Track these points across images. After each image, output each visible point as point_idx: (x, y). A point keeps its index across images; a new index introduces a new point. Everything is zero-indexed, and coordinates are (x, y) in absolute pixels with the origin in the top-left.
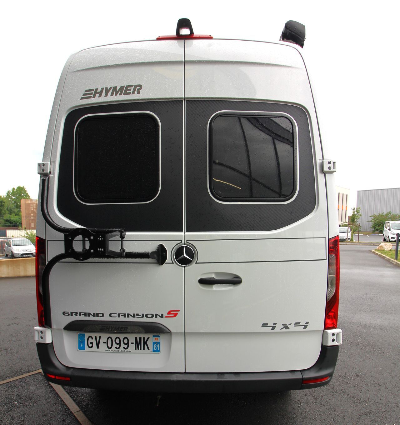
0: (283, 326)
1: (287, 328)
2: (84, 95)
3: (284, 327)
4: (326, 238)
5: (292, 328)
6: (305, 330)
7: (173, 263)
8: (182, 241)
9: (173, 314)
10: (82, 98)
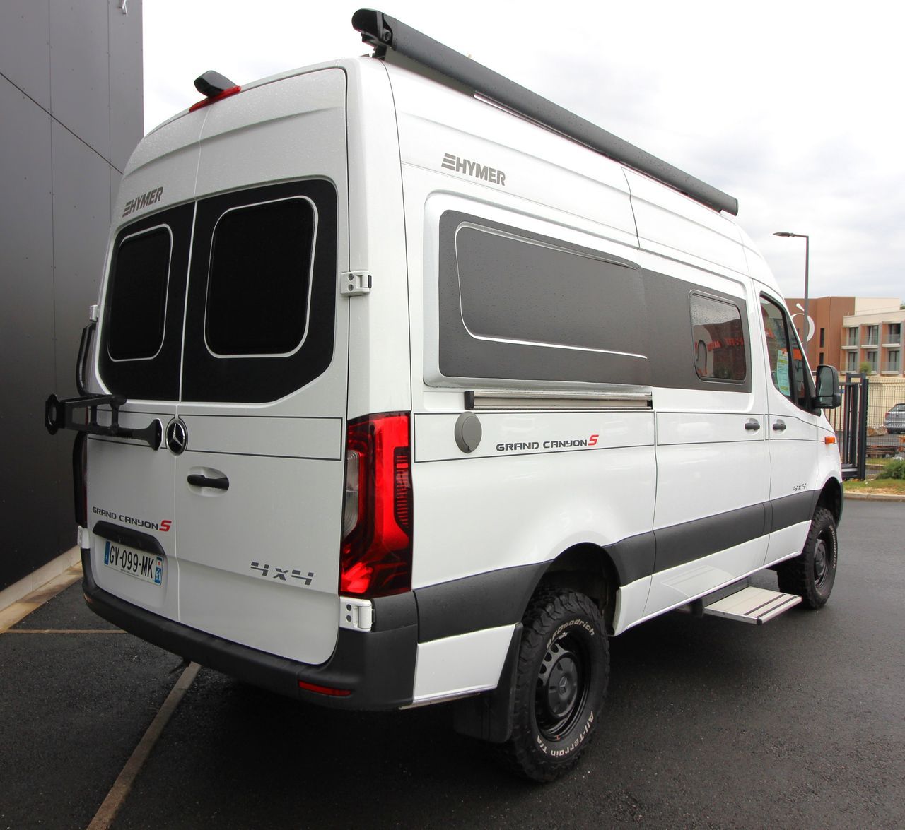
0: (277, 573)
1: (282, 577)
2: (126, 210)
3: (279, 575)
4: (342, 418)
5: (290, 580)
6: (307, 586)
7: (166, 448)
8: (174, 415)
9: (166, 526)
10: (124, 215)
